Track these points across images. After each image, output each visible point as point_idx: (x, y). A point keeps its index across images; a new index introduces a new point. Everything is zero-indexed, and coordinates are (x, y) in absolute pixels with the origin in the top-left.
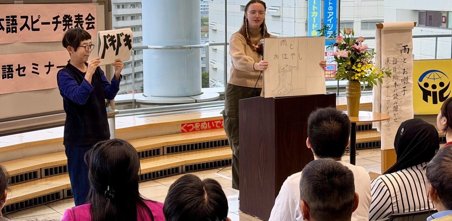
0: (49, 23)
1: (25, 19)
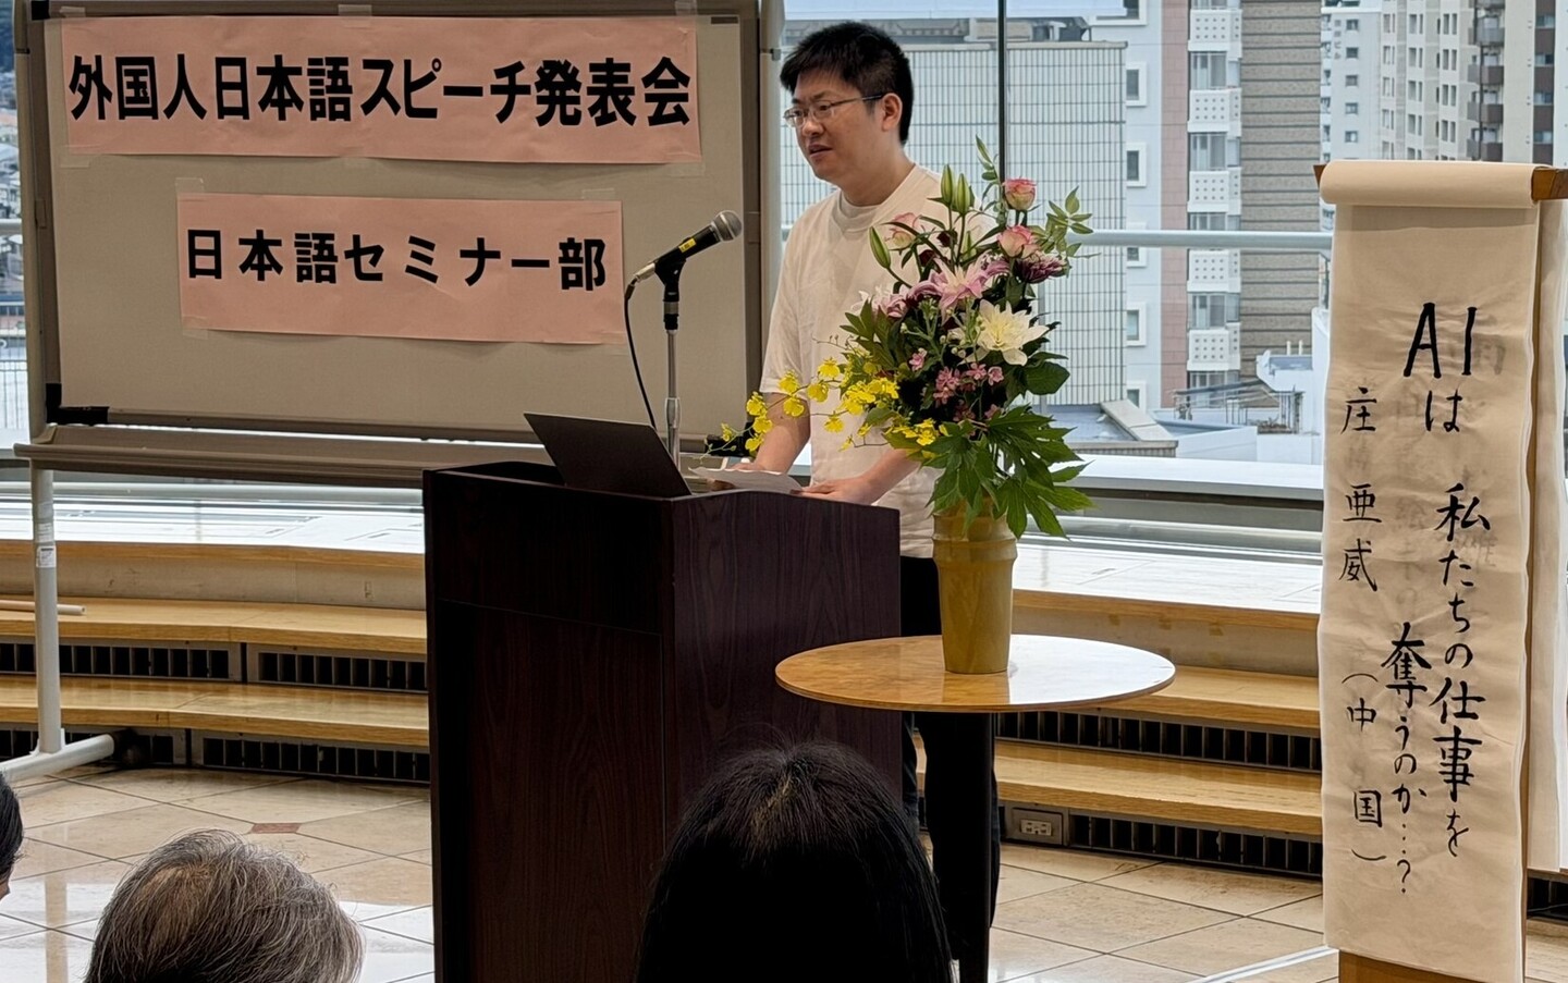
0: (477, 91)
1: (380, 73)
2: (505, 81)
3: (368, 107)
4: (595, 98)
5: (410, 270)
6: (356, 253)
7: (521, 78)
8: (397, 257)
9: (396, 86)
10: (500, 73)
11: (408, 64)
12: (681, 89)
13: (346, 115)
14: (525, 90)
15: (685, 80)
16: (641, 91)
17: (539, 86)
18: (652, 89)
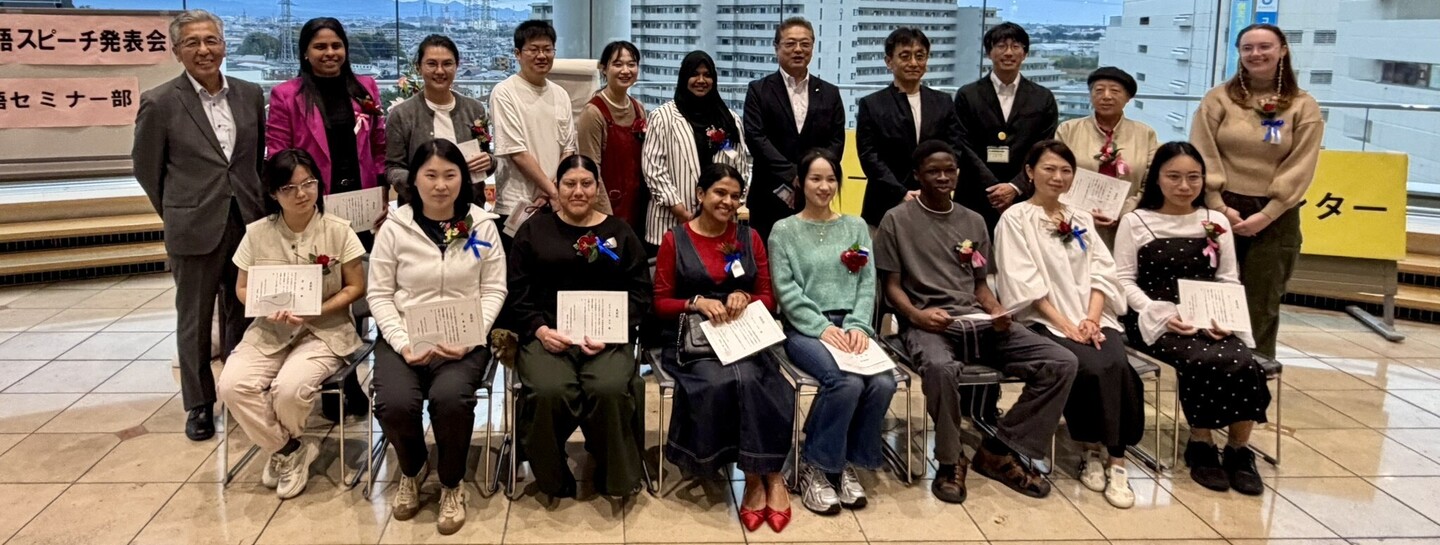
1: (26, 35)
2: (86, 37)
3: (20, 46)
4: (126, 43)
5: (43, 103)
6: (16, 98)
7: (93, 36)
8: (36, 99)
9: (35, 38)
10: (83, 34)
11: (40, 31)
12: (162, 40)
13: (10, 49)
14: (96, 40)
15: (164, 37)
16: (146, 40)
17: (102, 39)
18: (150, 40)
